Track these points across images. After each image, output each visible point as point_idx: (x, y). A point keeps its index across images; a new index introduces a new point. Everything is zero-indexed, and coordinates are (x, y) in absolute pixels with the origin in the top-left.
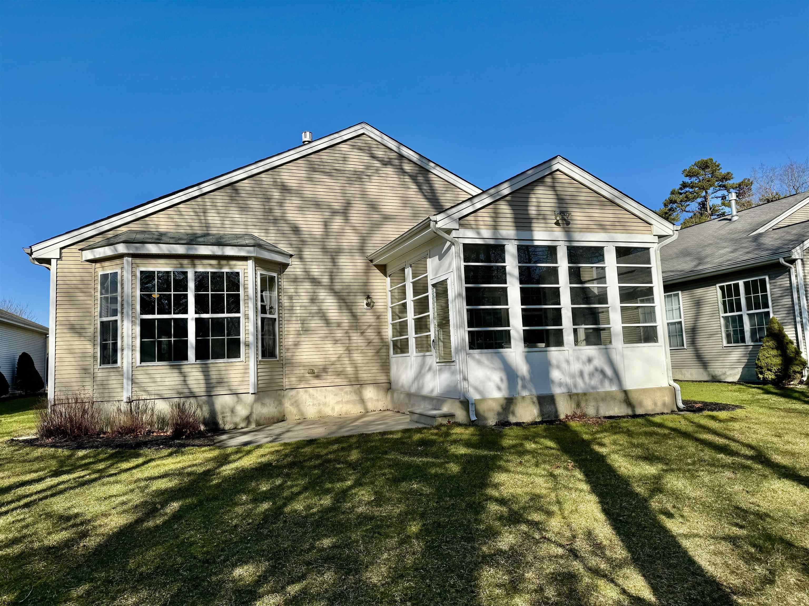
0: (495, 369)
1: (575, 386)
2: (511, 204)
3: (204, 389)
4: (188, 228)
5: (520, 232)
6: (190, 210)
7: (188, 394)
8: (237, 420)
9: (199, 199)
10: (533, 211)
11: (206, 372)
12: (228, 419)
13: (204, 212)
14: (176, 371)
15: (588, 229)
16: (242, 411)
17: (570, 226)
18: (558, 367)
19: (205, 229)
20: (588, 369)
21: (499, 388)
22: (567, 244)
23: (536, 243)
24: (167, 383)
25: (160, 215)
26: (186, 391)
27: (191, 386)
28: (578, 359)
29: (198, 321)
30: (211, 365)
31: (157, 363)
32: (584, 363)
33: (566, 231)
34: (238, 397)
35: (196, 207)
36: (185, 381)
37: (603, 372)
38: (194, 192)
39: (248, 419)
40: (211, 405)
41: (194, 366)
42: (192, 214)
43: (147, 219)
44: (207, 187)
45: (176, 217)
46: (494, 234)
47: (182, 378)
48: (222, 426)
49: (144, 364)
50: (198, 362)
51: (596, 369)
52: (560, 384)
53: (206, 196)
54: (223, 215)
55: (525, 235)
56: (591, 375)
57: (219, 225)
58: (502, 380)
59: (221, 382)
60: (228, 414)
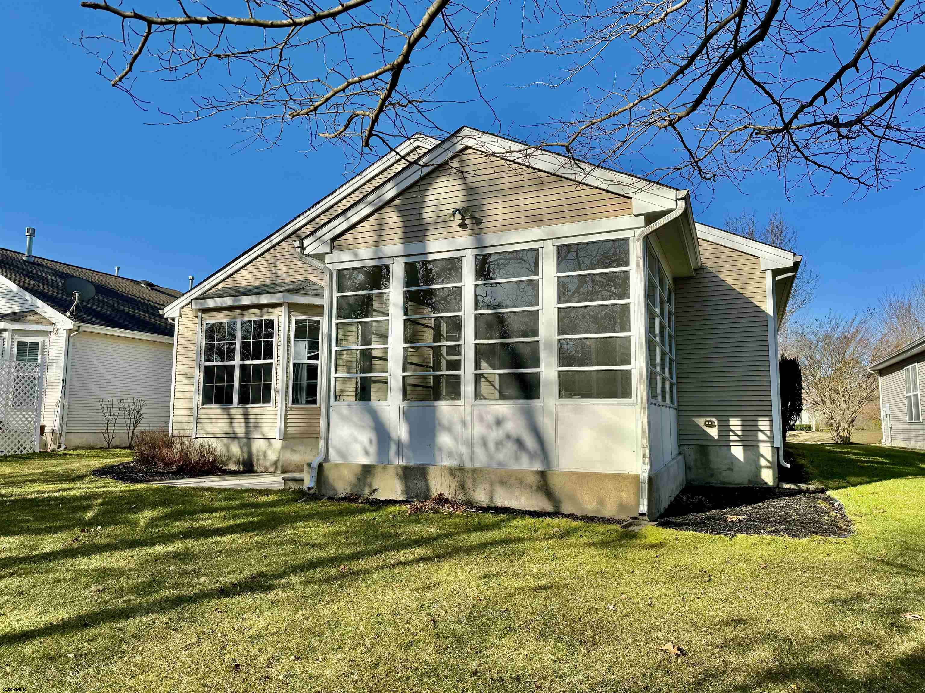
0: (363, 427)
1: (472, 459)
2: (399, 210)
3: (243, 432)
4: (262, 280)
5: (408, 245)
6: (265, 263)
7: (233, 436)
8: (268, 464)
9: (272, 251)
10: (428, 214)
11: (246, 416)
12: (261, 462)
13: (275, 263)
14: (225, 413)
15: (513, 226)
16: (272, 456)
17: (482, 226)
18: (449, 430)
19: (274, 279)
20: (495, 435)
21: (367, 453)
22: (476, 252)
23: (432, 257)
24: (219, 424)
25: (244, 270)
26: (231, 432)
27: (236, 428)
28: (481, 419)
29: (243, 368)
30: (250, 409)
31: (214, 405)
32: (489, 427)
33: (474, 234)
34: (269, 442)
35: (269, 259)
36: (231, 423)
37: (520, 443)
38: (266, 245)
39: (275, 463)
40: (249, 446)
41: (238, 409)
42: (266, 266)
43: (234, 276)
44: (276, 238)
45: (255, 270)
46: (376, 252)
47: (229, 420)
48: (256, 468)
49: (205, 406)
50: (241, 405)
51: (508, 437)
52: (450, 455)
53: (276, 248)
54: (289, 264)
55: (415, 248)
56: (499, 444)
57: (284, 274)
58: (371, 441)
59: (257, 427)
60: (261, 458)
